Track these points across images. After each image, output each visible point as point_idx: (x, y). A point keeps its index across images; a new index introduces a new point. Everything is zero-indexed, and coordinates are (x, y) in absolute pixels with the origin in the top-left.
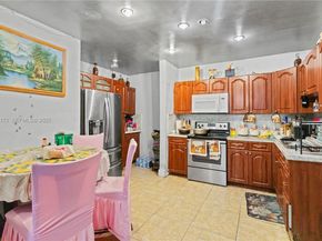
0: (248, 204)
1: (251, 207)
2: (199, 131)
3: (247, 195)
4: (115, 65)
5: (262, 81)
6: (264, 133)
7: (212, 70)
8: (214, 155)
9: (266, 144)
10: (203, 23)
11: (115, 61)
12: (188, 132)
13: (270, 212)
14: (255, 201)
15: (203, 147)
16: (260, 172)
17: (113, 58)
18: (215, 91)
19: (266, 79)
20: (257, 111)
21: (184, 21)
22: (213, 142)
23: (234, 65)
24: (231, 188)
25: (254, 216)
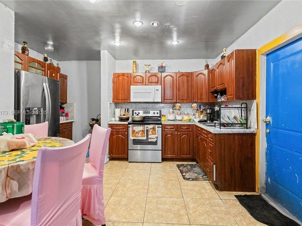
0: (182, 172)
1: (184, 174)
2: (137, 118)
3: (178, 166)
4: (50, 48)
5: (185, 78)
6: (186, 118)
7: (147, 65)
8: (152, 137)
9: (189, 125)
10: (155, 25)
11: (51, 43)
12: (127, 119)
13: (197, 175)
14: (184, 169)
15: (143, 131)
16: (185, 147)
17: (48, 39)
18: (151, 83)
19: (187, 77)
20: (182, 101)
21: (138, 20)
22: (151, 126)
23: (165, 63)
24: (165, 163)
25: (188, 179)
